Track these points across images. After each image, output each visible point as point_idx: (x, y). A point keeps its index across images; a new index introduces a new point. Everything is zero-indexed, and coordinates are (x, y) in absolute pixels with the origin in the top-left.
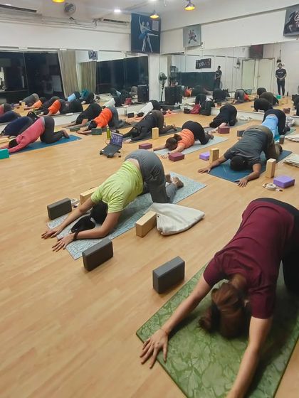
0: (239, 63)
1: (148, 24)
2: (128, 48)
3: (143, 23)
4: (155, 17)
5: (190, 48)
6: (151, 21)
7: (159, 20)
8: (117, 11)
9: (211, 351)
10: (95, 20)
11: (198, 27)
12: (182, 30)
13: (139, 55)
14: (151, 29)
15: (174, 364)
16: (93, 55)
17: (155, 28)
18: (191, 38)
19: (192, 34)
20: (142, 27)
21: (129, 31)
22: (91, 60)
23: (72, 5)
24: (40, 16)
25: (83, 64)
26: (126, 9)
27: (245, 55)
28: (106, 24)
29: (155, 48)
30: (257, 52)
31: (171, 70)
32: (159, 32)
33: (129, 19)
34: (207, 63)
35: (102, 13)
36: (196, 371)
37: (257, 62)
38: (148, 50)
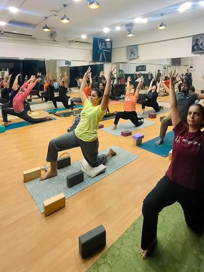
0: (165, 68)
1: (104, 44)
2: (90, 59)
3: (101, 43)
4: (108, 40)
5: (131, 59)
6: (106, 42)
7: (111, 42)
8: (84, 37)
10: (70, 41)
11: (137, 46)
12: (126, 48)
13: (98, 63)
14: (106, 47)
16: (68, 63)
17: (108, 46)
18: (132, 53)
19: (132, 51)
20: (100, 46)
21: (92, 48)
22: (67, 65)
23: (55, 32)
24: (35, 39)
25: (61, 68)
26: (89, 35)
27: (169, 63)
28: (77, 44)
29: (108, 58)
30: (176, 62)
31: (119, 72)
32: (111, 49)
33: (92, 41)
34: (143, 68)
35: (74, 37)
37: (177, 67)
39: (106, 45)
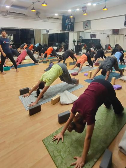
0: (108, 36)
1: (69, 20)
2: (61, 29)
3: (67, 19)
4: (71, 17)
5: (86, 30)
6: (70, 19)
7: (74, 18)
8: (56, 15)
9: (69, 150)
10: (48, 18)
11: (89, 21)
12: (83, 22)
13: (65, 32)
14: (70, 22)
15: (54, 153)
16: (48, 31)
17: (72, 21)
18: (86, 26)
19: (87, 24)
20: (67, 21)
21: (61, 22)
22: (47, 33)
23: (39, 12)
24: (27, 16)
25: (43, 34)
26: (60, 14)
27: (111, 33)
28: (52, 19)
29: (72, 29)
30: (116, 32)
32: (74, 23)
33: (62, 18)
34: (94, 35)
35: (50, 15)
36: (62, 157)
37: (116, 36)
38: (69, 30)
39: (70, 20)
